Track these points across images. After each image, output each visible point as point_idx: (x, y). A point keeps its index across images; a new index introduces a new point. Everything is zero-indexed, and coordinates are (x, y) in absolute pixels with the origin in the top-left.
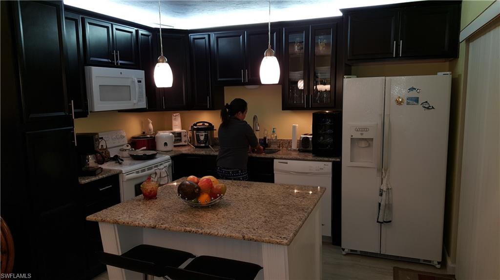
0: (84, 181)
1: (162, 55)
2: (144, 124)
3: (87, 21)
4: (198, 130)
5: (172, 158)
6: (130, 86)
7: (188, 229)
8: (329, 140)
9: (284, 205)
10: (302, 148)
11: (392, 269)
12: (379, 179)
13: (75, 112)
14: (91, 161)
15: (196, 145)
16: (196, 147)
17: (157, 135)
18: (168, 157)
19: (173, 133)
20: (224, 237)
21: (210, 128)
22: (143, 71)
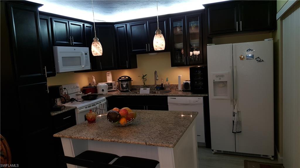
0: (54, 114)
1: (96, 37)
2: (90, 79)
3: (53, 20)
4: (122, 81)
5: (107, 98)
6: (80, 57)
7: (113, 140)
8: (201, 83)
9: (172, 124)
10: (185, 89)
11: (243, 161)
12: (232, 106)
13: (47, 74)
14: (59, 103)
15: (121, 90)
16: (121, 91)
17: (98, 85)
18: (104, 98)
19: (107, 84)
20: (134, 144)
21: (129, 79)
22: (88, 48)
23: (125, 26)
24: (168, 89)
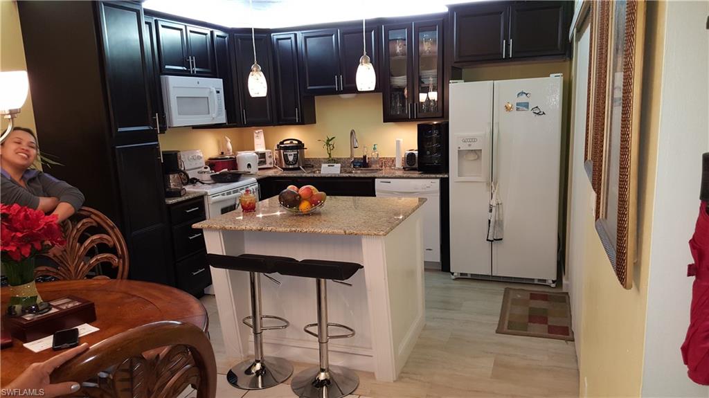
0: (171, 201)
1: (256, 63)
2: (221, 144)
3: (160, 23)
4: (286, 148)
5: (259, 181)
6: (208, 98)
8: (436, 155)
10: (408, 166)
11: (503, 290)
13: (159, 127)
14: (173, 181)
15: (284, 167)
16: (284, 169)
17: (237, 156)
18: (253, 179)
19: (257, 153)
21: (300, 146)
22: (222, 80)
23: (293, 36)
24: (374, 167)
